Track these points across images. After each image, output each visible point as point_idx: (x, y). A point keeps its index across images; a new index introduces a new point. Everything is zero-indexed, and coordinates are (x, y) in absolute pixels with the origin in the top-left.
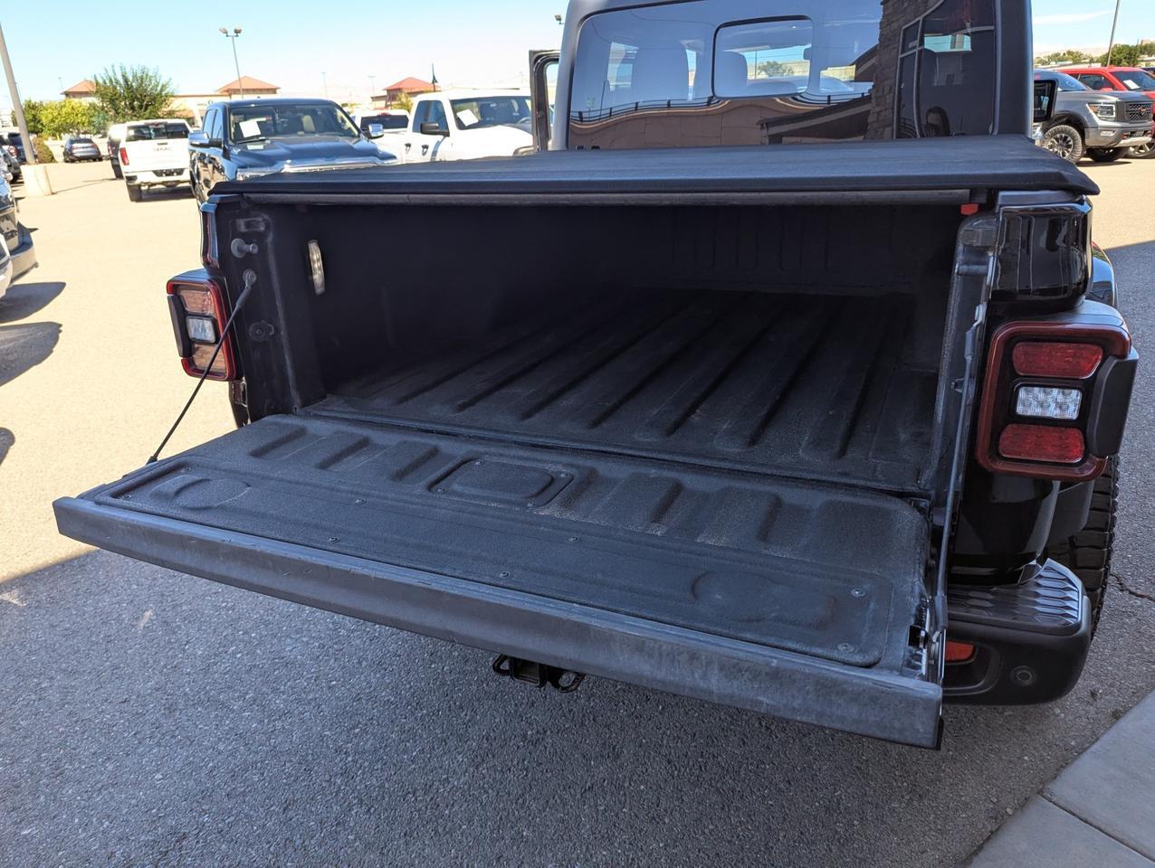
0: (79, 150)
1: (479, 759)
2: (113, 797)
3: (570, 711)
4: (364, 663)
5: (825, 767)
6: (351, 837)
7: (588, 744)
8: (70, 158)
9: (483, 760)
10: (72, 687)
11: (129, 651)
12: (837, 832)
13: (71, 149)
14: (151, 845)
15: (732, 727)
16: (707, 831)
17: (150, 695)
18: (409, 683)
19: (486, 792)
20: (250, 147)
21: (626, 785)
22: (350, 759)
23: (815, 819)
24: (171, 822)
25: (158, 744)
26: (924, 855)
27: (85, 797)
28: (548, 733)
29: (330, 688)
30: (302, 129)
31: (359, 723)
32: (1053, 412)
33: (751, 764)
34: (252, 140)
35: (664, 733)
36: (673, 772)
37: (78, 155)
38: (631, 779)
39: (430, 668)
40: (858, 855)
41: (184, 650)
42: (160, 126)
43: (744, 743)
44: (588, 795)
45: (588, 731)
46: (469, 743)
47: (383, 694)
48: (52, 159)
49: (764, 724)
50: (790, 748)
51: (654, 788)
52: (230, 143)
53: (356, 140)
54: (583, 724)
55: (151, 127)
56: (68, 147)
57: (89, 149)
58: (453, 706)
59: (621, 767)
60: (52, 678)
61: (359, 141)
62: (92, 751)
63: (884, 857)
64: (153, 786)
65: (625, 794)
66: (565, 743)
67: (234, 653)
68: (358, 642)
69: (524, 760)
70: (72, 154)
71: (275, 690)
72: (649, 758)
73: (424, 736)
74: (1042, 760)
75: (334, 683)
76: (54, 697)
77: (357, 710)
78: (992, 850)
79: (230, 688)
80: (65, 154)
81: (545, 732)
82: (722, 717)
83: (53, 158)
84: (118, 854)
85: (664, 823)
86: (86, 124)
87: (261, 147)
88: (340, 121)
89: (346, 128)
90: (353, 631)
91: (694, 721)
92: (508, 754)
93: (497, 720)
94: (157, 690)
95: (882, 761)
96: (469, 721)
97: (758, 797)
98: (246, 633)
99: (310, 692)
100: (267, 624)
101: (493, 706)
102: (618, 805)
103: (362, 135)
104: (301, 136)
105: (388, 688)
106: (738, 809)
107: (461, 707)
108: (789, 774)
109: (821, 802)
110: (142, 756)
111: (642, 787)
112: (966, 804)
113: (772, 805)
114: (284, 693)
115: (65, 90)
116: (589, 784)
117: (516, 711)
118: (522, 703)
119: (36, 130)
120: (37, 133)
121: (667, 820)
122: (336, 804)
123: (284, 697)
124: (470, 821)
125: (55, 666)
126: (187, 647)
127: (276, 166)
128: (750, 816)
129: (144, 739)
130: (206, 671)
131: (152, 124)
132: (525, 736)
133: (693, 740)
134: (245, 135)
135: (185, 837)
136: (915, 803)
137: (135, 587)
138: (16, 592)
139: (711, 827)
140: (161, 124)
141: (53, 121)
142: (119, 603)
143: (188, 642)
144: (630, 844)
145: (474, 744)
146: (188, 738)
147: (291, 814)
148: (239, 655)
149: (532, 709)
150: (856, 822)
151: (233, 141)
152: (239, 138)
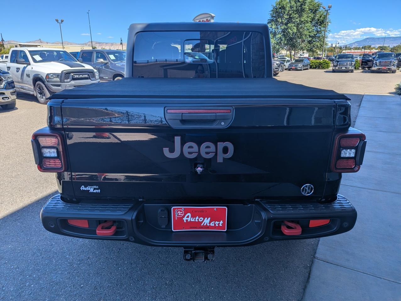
3: (177, 271)
4: (91, 275)
5: (259, 267)
7: (188, 280)
9: (156, 296)
12: (272, 285)
15: (229, 262)
16: (238, 296)
18: (114, 277)
21: (207, 289)
26: (295, 284)
28: (174, 280)
29: (81, 288)
31: (101, 297)
32: (347, 155)
33: (240, 272)
35: (210, 270)
36: (219, 281)
38: (208, 287)
39: (119, 270)
40: (280, 289)
41: (3, 290)
43: (235, 266)
44: (197, 296)
45: (186, 276)
46: (147, 292)
47: (105, 284)
50: (248, 264)
51: (216, 288)
54: (184, 274)
58: (135, 281)
59: (202, 284)
63: (286, 287)
65: (208, 292)
66: (181, 282)
67: (29, 286)
68: (84, 267)
69: (170, 292)
71: (58, 295)
72: (209, 279)
73: (130, 294)
74: (308, 249)
75: (82, 285)
77: (98, 293)
78: (312, 276)
81: (172, 281)
85: (224, 298)
90: (79, 264)
91: (217, 263)
92: (164, 292)
93: (154, 281)
95: (273, 260)
96: (144, 284)
97: (246, 281)
98: (30, 276)
99: (73, 291)
100: (38, 270)
101: (150, 277)
102: (208, 297)
105: (106, 281)
106: (243, 286)
107: (138, 280)
108: (251, 271)
109: (264, 277)
111: (212, 289)
112: (298, 266)
113: (251, 282)
114: (62, 295)
116: (196, 293)
117: (159, 276)
118: (159, 273)
121: (225, 296)
126: (4, 289)
128: (247, 287)
130: (20, 296)
133: (220, 269)
136: (286, 270)
145: (150, 292)
148: (32, 286)
149: (164, 274)
150: (275, 280)
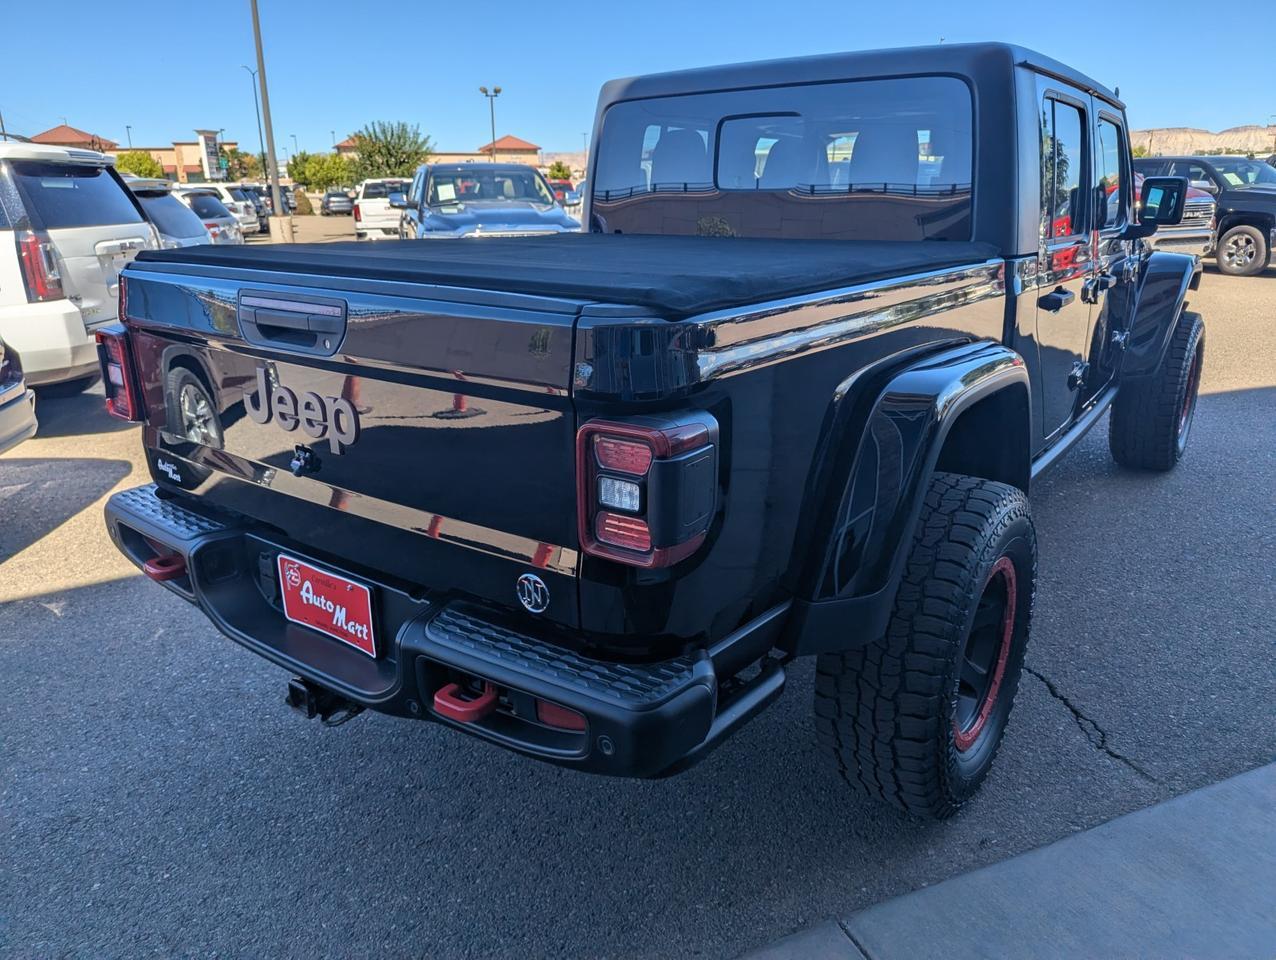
0: (336, 203)
1: (349, 801)
2: (41, 780)
5: (656, 862)
6: (204, 845)
7: (452, 804)
8: (327, 212)
9: (351, 802)
10: (61, 687)
11: (121, 665)
12: (626, 919)
13: (328, 202)
14: (47, 822)
16: (507, 896)
17: (116, 703)
19: (338, 830)
20: (445, 210)
21: (462, 844)
22: (242, 782)
23: (614, 904)
24: (74, 807)
25: (99, 744)
27: (22, 775)
28: (423, 789)
30: (502, 194)
31: (268, 753)
33: (588, 846)
34: (449, 203)
35: (527, 806)
36: (511, 841)
37: (334, 209)
38: (469, 841)
41: (163, 670)
42: (396, 185)
43: (594, 827)
44: (423, 847)
45: (459, 793)
46: (349, 785)
48: (311, 212)
49: (625, 814)
50: (635, 839)
51: (485, 851)
52: (426, 205)
53: (550, 207)
54: (458, 786)
55: (387, 185)
56: (325, 200)
57: (344, 204)
58: (355, 752)
59: (468, 828)
60: (50, 677)
61: (553, 208)
62: (47, 740)
64: (76, 776)
65: (455, 852)
67: (201, 679)
69: (386, 808)
70: (328, 208)
71: (215, 715)
72: (498, 825)
73: (315, 774)
74: (879, 894)
76: (43, 692)
77: (272, 742)
79: (181, 707)
80: (323, 207)
81: (420, 788)
82: (591, 801)
83: (311, 210)
84: (20, 825)
85: (474, 883)
86: (345, 179)
87: (455, 211)
88: (537, 188)
89: (542, 194)
92: (376, 801)
93: (385, 770)
94: (123, 700)
96: (361, 767)
97: (574, 876)
98: (221, 663)
99: (243, 721)
102: (444, 860)
103: (556, 203)
104: (502, 200)
106: (548, 882)
107: (362, 755)
108: (617, 862)
109: (631, 891)
110: (81, 751)
111: (475, 849)
112: (771, 919)
113: (582, 885)
114: (221, 718)
115: (337, 143)
116: (429, 838)
117: (407, 766)
119: (307, 182)
120: (307, 185)
121: (477, 881)
122: (208, 816)
123: (219, 722)
124: (308, 851)
125: (58, 668)
126: (167, 668)
127: (459, 230)
128: (555, 890)
129: (91, 737)
130: (170, 690)
131: (389, 183)
132: (401, 788)
133: (549, 817)
134: (441, 199)
135: (78, 820)
136: (720, 908)
137: (156, 611)
138: (62, 604)
139: (513, 894)
140: (396, 182)
141: (314, 174)
142: (135, 623)
143: (171, 664)
144: (433, 895)
145: (353, 787)
146: (124, 742)
147: (169, 818)
148: (204, 681)
150: (650, 914)
151: (429, 205)
152: (435, 202)
